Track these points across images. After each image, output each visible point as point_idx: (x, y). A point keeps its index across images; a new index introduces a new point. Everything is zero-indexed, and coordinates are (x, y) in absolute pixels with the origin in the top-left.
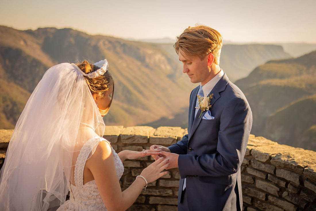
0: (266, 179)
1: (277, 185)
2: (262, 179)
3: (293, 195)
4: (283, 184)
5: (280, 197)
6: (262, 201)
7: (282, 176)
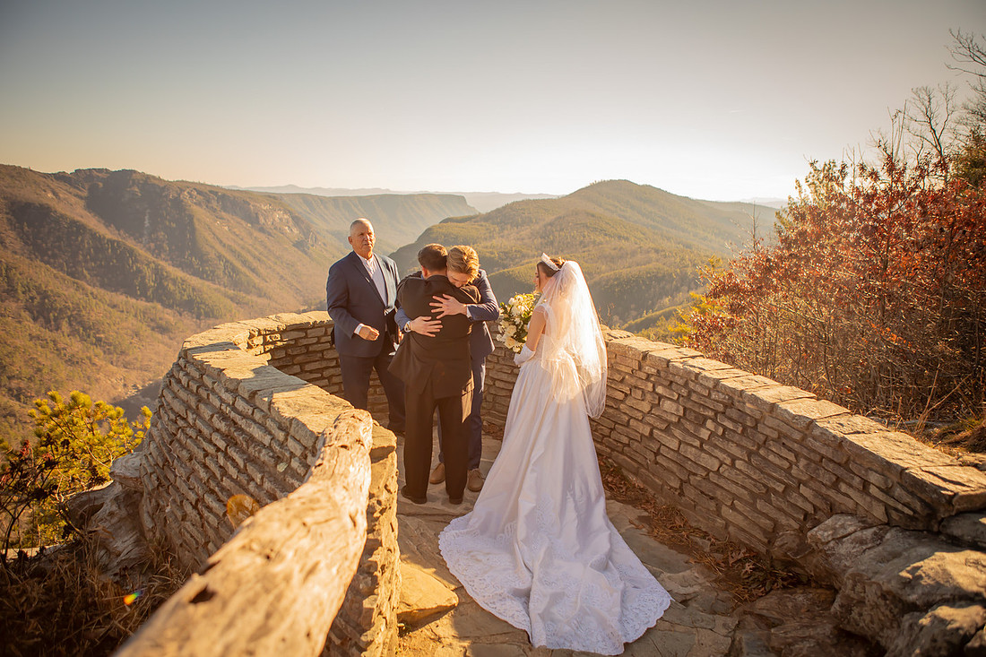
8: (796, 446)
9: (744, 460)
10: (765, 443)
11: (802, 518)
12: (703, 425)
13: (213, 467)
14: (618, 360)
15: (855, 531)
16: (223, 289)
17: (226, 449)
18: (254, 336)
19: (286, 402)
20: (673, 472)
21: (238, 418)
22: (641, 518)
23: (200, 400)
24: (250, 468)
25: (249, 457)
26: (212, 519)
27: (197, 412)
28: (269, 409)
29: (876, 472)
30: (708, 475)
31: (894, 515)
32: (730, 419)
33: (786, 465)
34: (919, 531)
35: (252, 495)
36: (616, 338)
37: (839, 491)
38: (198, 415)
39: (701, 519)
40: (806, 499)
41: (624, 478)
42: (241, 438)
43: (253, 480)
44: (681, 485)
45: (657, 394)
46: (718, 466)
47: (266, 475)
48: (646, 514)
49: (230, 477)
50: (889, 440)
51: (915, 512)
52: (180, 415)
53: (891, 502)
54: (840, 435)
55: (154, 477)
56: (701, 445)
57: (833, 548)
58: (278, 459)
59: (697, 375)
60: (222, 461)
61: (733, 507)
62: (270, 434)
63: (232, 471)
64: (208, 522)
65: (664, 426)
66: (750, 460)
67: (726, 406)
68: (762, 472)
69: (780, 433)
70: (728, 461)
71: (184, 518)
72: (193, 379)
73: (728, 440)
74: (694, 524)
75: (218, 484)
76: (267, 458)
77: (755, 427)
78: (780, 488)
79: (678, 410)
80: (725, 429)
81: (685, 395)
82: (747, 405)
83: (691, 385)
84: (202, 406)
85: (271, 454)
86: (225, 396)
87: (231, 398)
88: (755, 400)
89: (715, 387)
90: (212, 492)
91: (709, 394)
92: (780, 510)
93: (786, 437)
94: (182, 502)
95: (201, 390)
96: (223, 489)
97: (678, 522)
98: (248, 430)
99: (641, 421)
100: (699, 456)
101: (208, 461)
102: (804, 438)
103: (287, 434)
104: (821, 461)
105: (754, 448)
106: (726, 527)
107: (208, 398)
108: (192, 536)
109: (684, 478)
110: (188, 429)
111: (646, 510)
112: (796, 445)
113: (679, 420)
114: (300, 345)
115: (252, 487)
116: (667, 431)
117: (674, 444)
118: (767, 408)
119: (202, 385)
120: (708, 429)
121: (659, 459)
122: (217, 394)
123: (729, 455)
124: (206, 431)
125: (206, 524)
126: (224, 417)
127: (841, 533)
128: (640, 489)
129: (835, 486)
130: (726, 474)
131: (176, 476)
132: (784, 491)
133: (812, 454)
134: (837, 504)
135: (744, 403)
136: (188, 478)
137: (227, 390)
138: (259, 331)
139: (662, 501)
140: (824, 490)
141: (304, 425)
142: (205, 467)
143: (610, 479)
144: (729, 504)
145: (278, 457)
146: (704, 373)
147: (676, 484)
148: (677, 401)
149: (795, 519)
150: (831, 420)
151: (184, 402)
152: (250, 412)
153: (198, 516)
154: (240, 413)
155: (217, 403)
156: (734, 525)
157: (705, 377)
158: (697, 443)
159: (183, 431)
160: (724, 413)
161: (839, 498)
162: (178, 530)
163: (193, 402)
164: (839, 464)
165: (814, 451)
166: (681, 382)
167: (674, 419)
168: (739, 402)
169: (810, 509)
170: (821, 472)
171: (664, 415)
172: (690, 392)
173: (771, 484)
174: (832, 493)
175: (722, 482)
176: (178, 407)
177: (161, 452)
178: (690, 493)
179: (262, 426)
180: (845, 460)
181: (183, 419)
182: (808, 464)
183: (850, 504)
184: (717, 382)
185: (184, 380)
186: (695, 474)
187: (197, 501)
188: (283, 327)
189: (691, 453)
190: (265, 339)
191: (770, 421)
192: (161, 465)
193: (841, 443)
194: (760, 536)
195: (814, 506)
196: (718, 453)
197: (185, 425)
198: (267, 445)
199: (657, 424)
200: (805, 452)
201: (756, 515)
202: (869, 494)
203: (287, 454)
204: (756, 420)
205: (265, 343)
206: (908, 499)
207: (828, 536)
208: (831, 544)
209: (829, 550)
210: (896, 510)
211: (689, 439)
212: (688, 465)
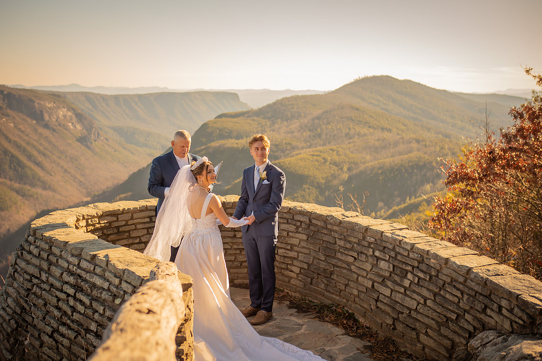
0: (288, 223)
1: (295, 225)
2: (284, 223)
3: (305, 229)
4: (299, 224)
5: (297, 232)
6: (285, 237)
7: (298, 219)
8: (461, 287)
9: (432, 300)
10: (443, 286)
11: (467, 336)
12: (405, 277)
13: (65, 307)
14: (349, 233)
15: (494, 339)
16: (8, 182)
17: (75, 294)
18: (80, 220)
19: (118, 260)
20: (388, 314)
21: (83, 274)
22: (365, 347)
23: (51, 264)
24: (95, 304)
25: (93, 297)
26: (66, 342)
27: (48, 272)
28: (107, 265)
29: (505, 299)
30: (410, 313)
31: (515, 326)
32: (422, 271)
33: (456, 300)
34: (528, 334)
35: (96, 322)
36: (347, 217)
37: (486, 315)
38: (49, 274)
39: (408, 345)
40: (468, 322)
41: (356, 321)
42: (86, 286)
43: (97, 312)
44: (394, 321)
45: (376, 256)
46: (416, 305)
47: (107, 307)
48: (370, 344)
49: (79, 312)
50: (517, 279)
51: (524, 322)
52: (34, 276)
53: (513, 318)
54: (485, 276)
55: (12, 322)
56: (405, 292)
57: (481, 351)
58: (115, 296)
59: (400, 241)
60: (72, 302)
61: (426, 334)
62: (108, 281)
63: (80, 308)
64: (63, 345)
65: (380, 280)
66: (435, 299)
67: (419, 263)
68: (443, 307)
69: (452, 278)
70: (422, 301)
71: (41, 346)
72: (43, 250)
73: (422, 286)
74: (403, 350)
75: (69, 319)
76: (107, 296)
77: (437, 276)
78: (454, 317)
79: (389, 267)
80: (419, 278)
81: (393, 256)
82: (432, 260)
83: (397, 249)
84: (53, 268)
85: (110, 294)
86: (71, 259)
87: (76, 260)
88: (436, 256)
89: (412, 249)
90: (64, 324)
91: (408, 254)
92: (455, 332)
93: (456, 281)
94: (39, 335)
95: (51, 257)
96: (73, 321)
97: (392, 348)
98: (91, 280)
99: (366, 277)
100: (404, 300)
101: (60, 304)
102: (465, 281)
103: (121, 280)
104: (476, 295)
105: (437, 290)
106: (424, 349)
107: (57, 262)
108: (49, 357)
109: (395, 316)
110: (42, 284)
111: (369, 341)
112: (461, 285)
113: (390, 275)
114: (112, 226)
115: (96, 316)
116: (383, 283)
117: (387, 292)
118: (443, 261)
119: (51, 253)
120: (409, 280)
121: (379, 304)
122: (64, 259)
123: (423, 297)
124: (58, 284)
125: (60, 346)
126: (72, 274)
127: (486, 341)
128: (367, 328)
129: (484, 311)
130: (421, 311)
131: (33, 318)
132: (457, 319)
133: (470, 291)
134: (487, 324)
135: (430, 259)
136: (44, 318)
137: (73, 255)
138: (83, 216)
139: (382, 335)
140: (478, 315)
141: (133, 273)
142: (59, 308)
143: (345, 322)
144: (424, 332)
145: (115, 295)
146: (405, 240)
147: (389, 321)
148: (388, 261)
149: (464, 338)
150: (482, 268)
151: (36, 266)
152: (92, 268)
153: (54, 342)
154: (84, 270)
155: (66, 265)
156: (429, 347)
157: (406, 242)
158: (402, 290)
159: (37, 286)
160: (418, 267)
161: (486, 319)
162: (36, 355)
163: (45, 265)
164: (486, 296)
165: (472, 289)
166: (391, 247)
167: (387, 274)
168: (427, 258)
169: (471, 329)
170: (476, 302)
171: (382, 273)
172: (397, 253)
173: (448, 315)
174: (482, 316)
175: (419, 317)
176: (31, 269)
177: (18, 303)
178: (400, 327)
179: (102, 277)
180: (489, 293)
181: (37, 278)
182: (468, 298)
183: (493, 322)
184: (413, 245)
185: (35, 251)
186: (402, 313)
187: (53, 332)
188: (100, 213)
189: (398, 297)
190: (87, 222)
191: (445, 271)
192: (19, 311)
193: (485, 282)
194: (444, 352)
195: (474, 327)
196: (415, 296)
197: (39, 282)
198: (106, 288)
199: (376, 279)
200: (466, 290)
201: (441, 338)
202: (502, 314)
203: (122, 293)
204: (438, 270)
205: (88, 225)
206: (520, 314)
207: (478, 344)
208: (480, 349)
209: (478, 352)
210: (516, 322)
211: (397, 288)
212: (398, 307)
